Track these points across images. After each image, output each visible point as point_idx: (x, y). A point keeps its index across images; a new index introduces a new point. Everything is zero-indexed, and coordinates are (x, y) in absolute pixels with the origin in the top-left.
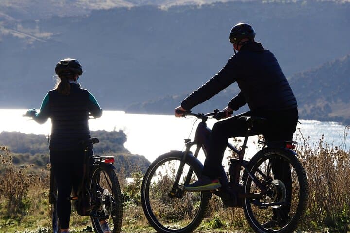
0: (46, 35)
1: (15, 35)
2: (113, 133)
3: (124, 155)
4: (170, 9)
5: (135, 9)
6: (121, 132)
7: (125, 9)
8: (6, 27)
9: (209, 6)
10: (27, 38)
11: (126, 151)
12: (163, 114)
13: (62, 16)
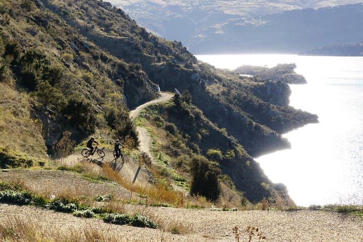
0: (264, 22)
1: (251, 23)
2: (291, 65)
3: (293, 74)
4: (318, 9)
5: (303, 10)
6: (294, 64)
7: (299, 10)
8: (248, 20)
9: (337, 7)
10: (256, 24)
11: (295, 73)
12: (312, 55)
13: (271, 14)
